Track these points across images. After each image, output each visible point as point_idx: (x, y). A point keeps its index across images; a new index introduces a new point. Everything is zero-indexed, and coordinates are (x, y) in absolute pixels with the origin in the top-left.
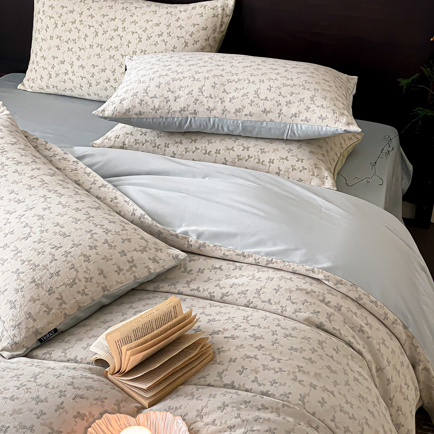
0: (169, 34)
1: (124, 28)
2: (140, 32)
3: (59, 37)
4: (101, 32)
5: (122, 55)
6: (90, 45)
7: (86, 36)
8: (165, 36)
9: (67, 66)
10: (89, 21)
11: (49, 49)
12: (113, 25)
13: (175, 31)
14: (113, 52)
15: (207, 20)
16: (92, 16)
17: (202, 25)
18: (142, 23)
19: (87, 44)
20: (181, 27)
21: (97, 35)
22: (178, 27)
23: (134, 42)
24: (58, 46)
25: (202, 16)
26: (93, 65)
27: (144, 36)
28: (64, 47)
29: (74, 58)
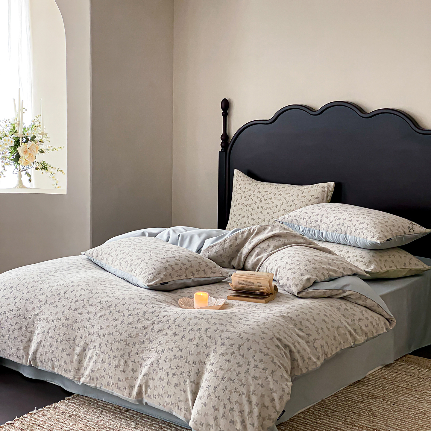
0: (298, 200)
1: (275, 198)
2: (283, 200)
3: (243, 204)
4: (263, 200)
5: (273, 212)
6: (257, 207)
7: (256, 202)
8: (295, 202)
9: (245, 219)
10: (258, 195)
11: (237, 210)
12: (269, 196)
13: (301, 199)
14: (268, 211)
15: (318, 193)
16: (259, 192)
17: (316, 196)
18: (284, 195)
19: (256, 207)
20: (304, 196)
21: (261, 202)
22: (303, 196)
23: (279, 205)
24: (241, 209)
25: (316, 191)
26: (258, 218)
27: (285, 202)
28: (245, 209)
29: (249, 215)
